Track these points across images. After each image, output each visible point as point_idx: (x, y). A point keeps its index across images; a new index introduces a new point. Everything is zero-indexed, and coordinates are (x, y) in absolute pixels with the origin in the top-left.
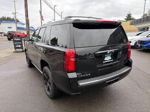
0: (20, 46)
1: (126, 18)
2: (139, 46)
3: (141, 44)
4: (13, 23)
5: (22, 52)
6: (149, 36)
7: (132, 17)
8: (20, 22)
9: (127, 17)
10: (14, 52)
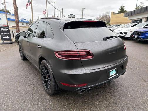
0: (8, 37)
1: (120, 11)
2: (136, 37)
3: (138, 35)
4: (2, 14)
5: (10, 44)
6: (145, 27)
7: (125, 10)
8: (11, 13)
9: (120, 9)
10: (1, 44)
